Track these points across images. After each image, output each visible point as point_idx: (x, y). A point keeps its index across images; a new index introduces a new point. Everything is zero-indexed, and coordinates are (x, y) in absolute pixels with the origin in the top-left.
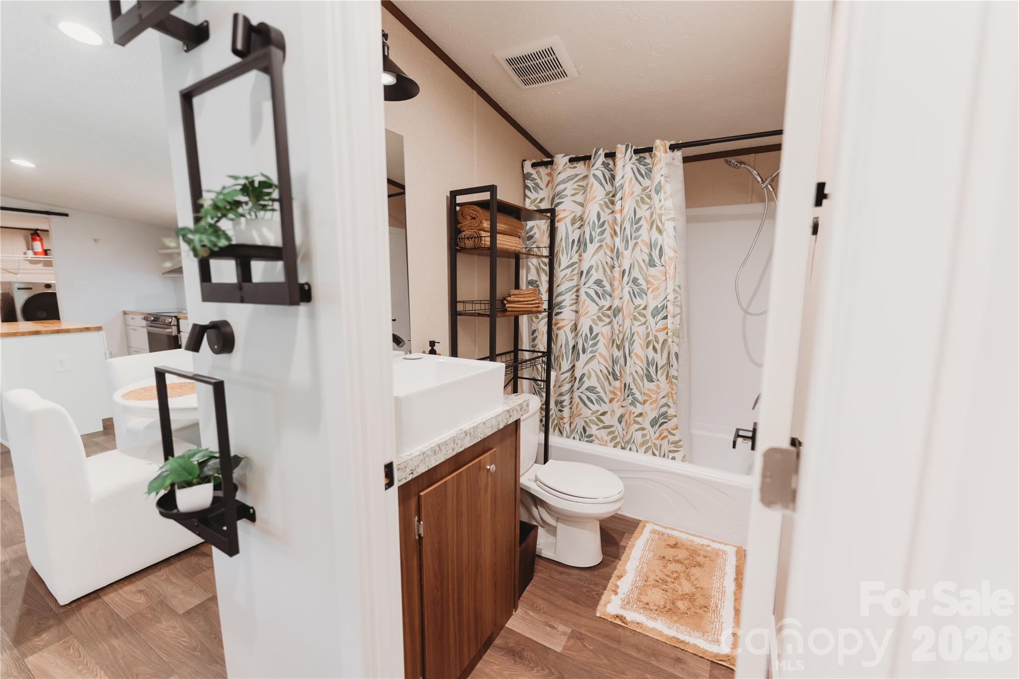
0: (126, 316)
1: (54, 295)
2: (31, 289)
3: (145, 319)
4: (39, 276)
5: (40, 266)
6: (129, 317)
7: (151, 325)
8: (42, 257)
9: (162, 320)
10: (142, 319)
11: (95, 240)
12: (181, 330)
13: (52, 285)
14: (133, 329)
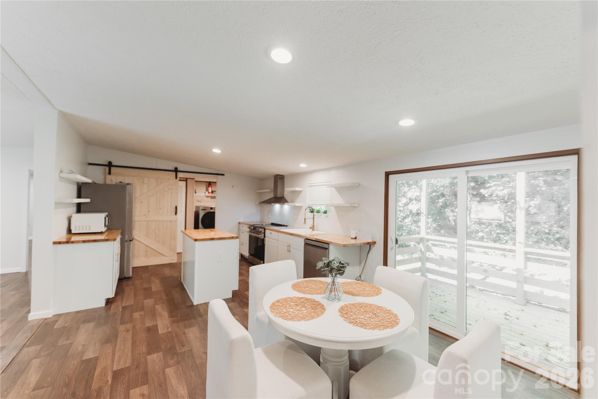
0: (240, 224)
1: (214, 213)
2: (205, 210)
3: (249, 228)
4: (209, 203)
5: (209, 198)
6: (241, 225)
7: (251, 231)
8: (210, 195)
9: (257, 229)
10: (247, 227)
11: (233, 186)
12: (266, 236)
13: (213, 208)
14: (242, 232)
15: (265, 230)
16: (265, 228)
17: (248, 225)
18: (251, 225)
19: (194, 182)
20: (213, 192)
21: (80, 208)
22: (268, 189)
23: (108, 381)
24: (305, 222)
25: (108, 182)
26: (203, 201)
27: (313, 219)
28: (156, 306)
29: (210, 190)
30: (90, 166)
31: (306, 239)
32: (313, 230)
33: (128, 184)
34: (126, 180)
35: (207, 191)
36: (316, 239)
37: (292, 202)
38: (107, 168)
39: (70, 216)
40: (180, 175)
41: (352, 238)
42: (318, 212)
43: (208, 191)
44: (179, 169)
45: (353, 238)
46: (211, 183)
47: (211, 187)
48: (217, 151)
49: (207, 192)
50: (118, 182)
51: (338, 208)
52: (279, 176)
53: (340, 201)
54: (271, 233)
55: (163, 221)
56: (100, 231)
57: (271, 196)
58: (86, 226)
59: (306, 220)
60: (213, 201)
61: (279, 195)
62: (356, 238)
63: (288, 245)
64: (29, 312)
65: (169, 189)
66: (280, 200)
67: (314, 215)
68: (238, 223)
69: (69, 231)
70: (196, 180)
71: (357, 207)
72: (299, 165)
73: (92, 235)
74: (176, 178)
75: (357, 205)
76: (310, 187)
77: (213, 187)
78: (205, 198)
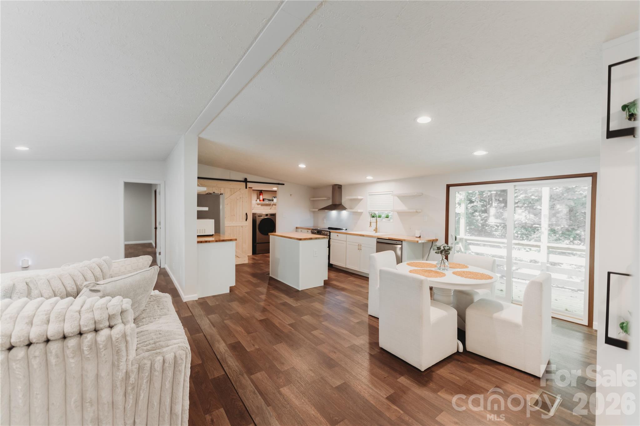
2: (261, 216)
6: (299, 230)
10: (309, 231)
11: (291, 195)
12: (331, 238)
15: (331, 233)
16: (330, 231)
17: (310, 229)
18: (314, 229)
19: (252, 191)
20: (265, 200)
21: (200, 215)
22: (325, 197)
24: (370, 225)
26: (255, 208)
27: (376, 222)
29: (261, 198)
31: (378, 238)
32: (376, 232)
33: (221, 194)
34: (218, 192)
35: (257, 199)
36: (389, 238)
37: (351, 209)
40: (249, 185)
41: (416, 237)
42: (380, 217)
43: (259, 199)
44: (248, 180)
45: (418, 237)
46: (262, 191)
47: (262, 195)
48: (302, 166)
49: (258, 200)
51: (401, 213)
52: (337, 186)
53: (402, 207)
54: (337, 235)
55: (236, 226)
56: (212, 234)
57: (330, 203)
58: (202, 230)
59: (372, 223)
60: (263, 208)
61: (336, 203)
62: (420, 237)
63: (359, 245)
64: (179, 295)
65: (241, 198)
66: (337, 206)
67: (376, 220)
68: (296, 228)
70: (253, 189)
71: (420, 212)
72: (366, 177)
73: (206, 237)
74: (246, 188)
75: (420, 211)
76: (370, 196)
77: (263, 195)
78: (257, 206)
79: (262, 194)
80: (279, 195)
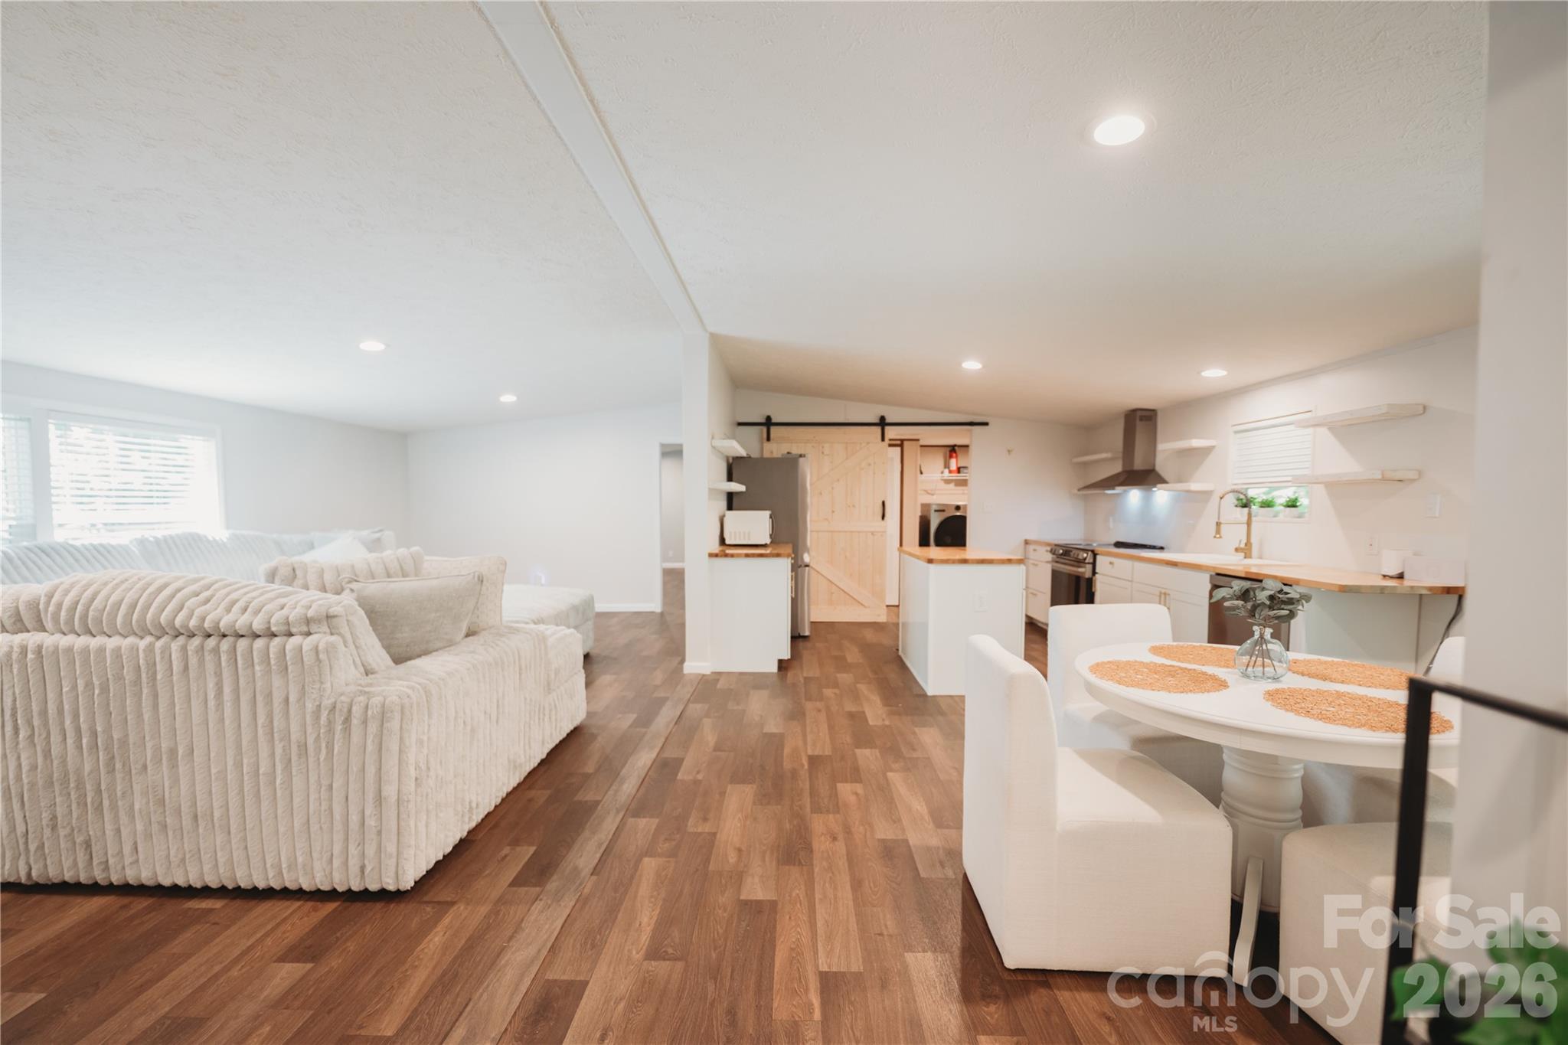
0: (1027, 546)
1: (963, 519)
2: (943, 511)
3: (1053, 552)
4: (950, 497)
5: (952, 486)
6: (1031, 547)
7: (1058, 560)
8: (955, 476)
9: (1074, 554)
10: (1047, 551)
11: (1009, 451)
12: (1097, 571)
13: (962, 507)
14: (1034, 564)
15: (1095, 555)
16: (1096, 552)
17: (1049, 544)
18: (1056, 545)
19: (919, 448)
20: (961, 469)
21: (732, 501)
22: (1107, 452)
23: (803, 765)
24: (1218, 531)
25: (766, 455)
26: (937, 492)
27: (1249, 524)
28: (858, 686)
29: (953, 467)
30: (740, 427)
31: (1218, 574)
32: (1245, 558)
33: (801, 456)
34: (795, 451)
35: (945, 467)
37: (1180, 481)
38: (764, 429)
39: (722, 514)
40: (892, 433)
41: (1384, 576)
42: (1267, 505)
43: (949, 468)
44: (888, 420)
45: (1389, 576)
46: (956, 448)
47: (957, 457)
48: (972, 365)
49: (947, 471)
50: (786, 452)
51: (1337, 488)
52: (1139, 413)
53: (1343, 463)
54: (1111, 563)
55: (859, 532)
56: (763, 543)
57: (1117, 468)
58: (744, 533)
59: (1223, 527)
60: (961, 492)
61: (1139, 464)
62: (1401, 575)
63: (1161, 593)
64: (683, 661)
65: (870, 465)
66: (1145, 477)
67: (1250, 515)
68: (1023, 543)
69: (722, 541)
70: (922, 441)
71: (1413, 481)
72: (1199, 373)
73: (752, 548)
74: (883, 439)
75: (1412, 475)
76: (1238, 435)
77: (959, 458)
78: (943, 485)
79: (954, 455)
80: (973, 450)
